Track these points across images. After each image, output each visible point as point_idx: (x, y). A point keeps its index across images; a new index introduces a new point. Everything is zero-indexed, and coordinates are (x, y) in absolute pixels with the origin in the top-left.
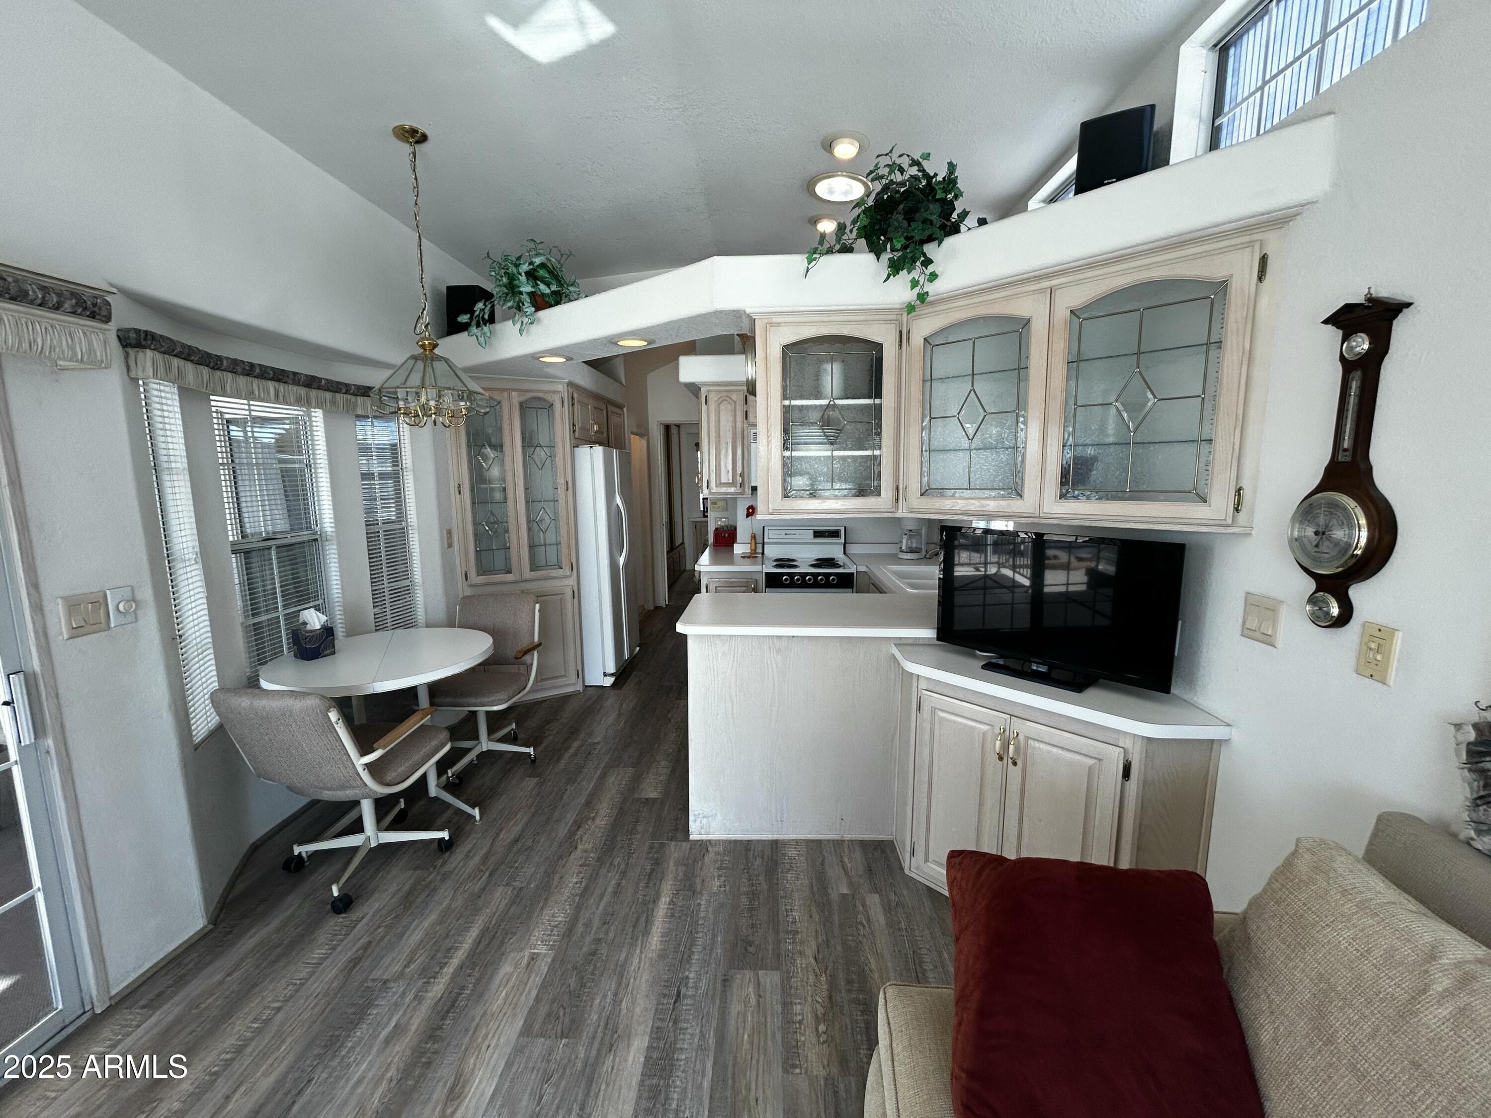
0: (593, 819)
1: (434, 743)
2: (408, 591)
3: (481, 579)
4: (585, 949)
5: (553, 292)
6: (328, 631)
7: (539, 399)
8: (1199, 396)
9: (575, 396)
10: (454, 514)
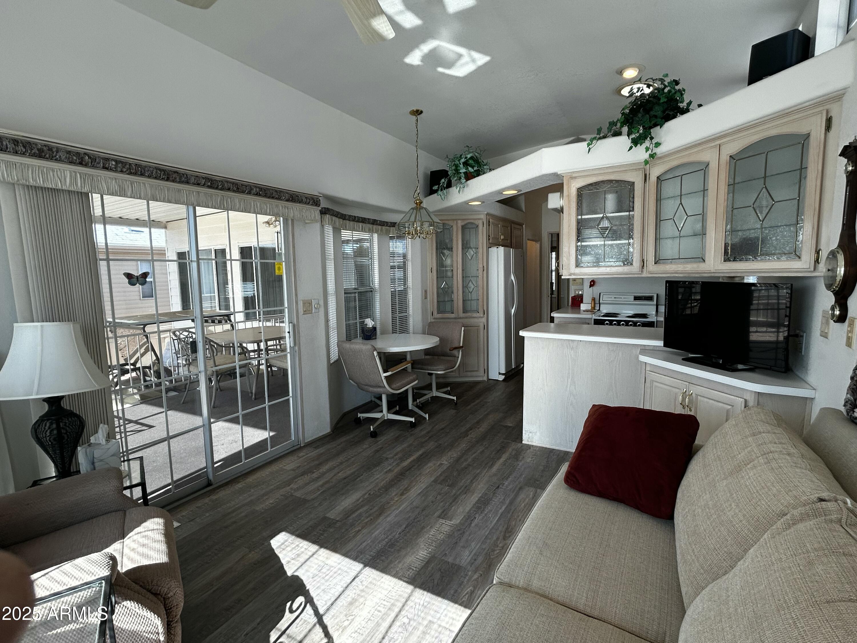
0: (478, 428)
1: (411, 378)
2: (406, 318)
3: (440, 316)
4: (462, 466)
5: (475, 171)
6: (374, 329)
7: (472, 223)
8: (796, 199)
9: (491, 220)
10: (428, 283)
